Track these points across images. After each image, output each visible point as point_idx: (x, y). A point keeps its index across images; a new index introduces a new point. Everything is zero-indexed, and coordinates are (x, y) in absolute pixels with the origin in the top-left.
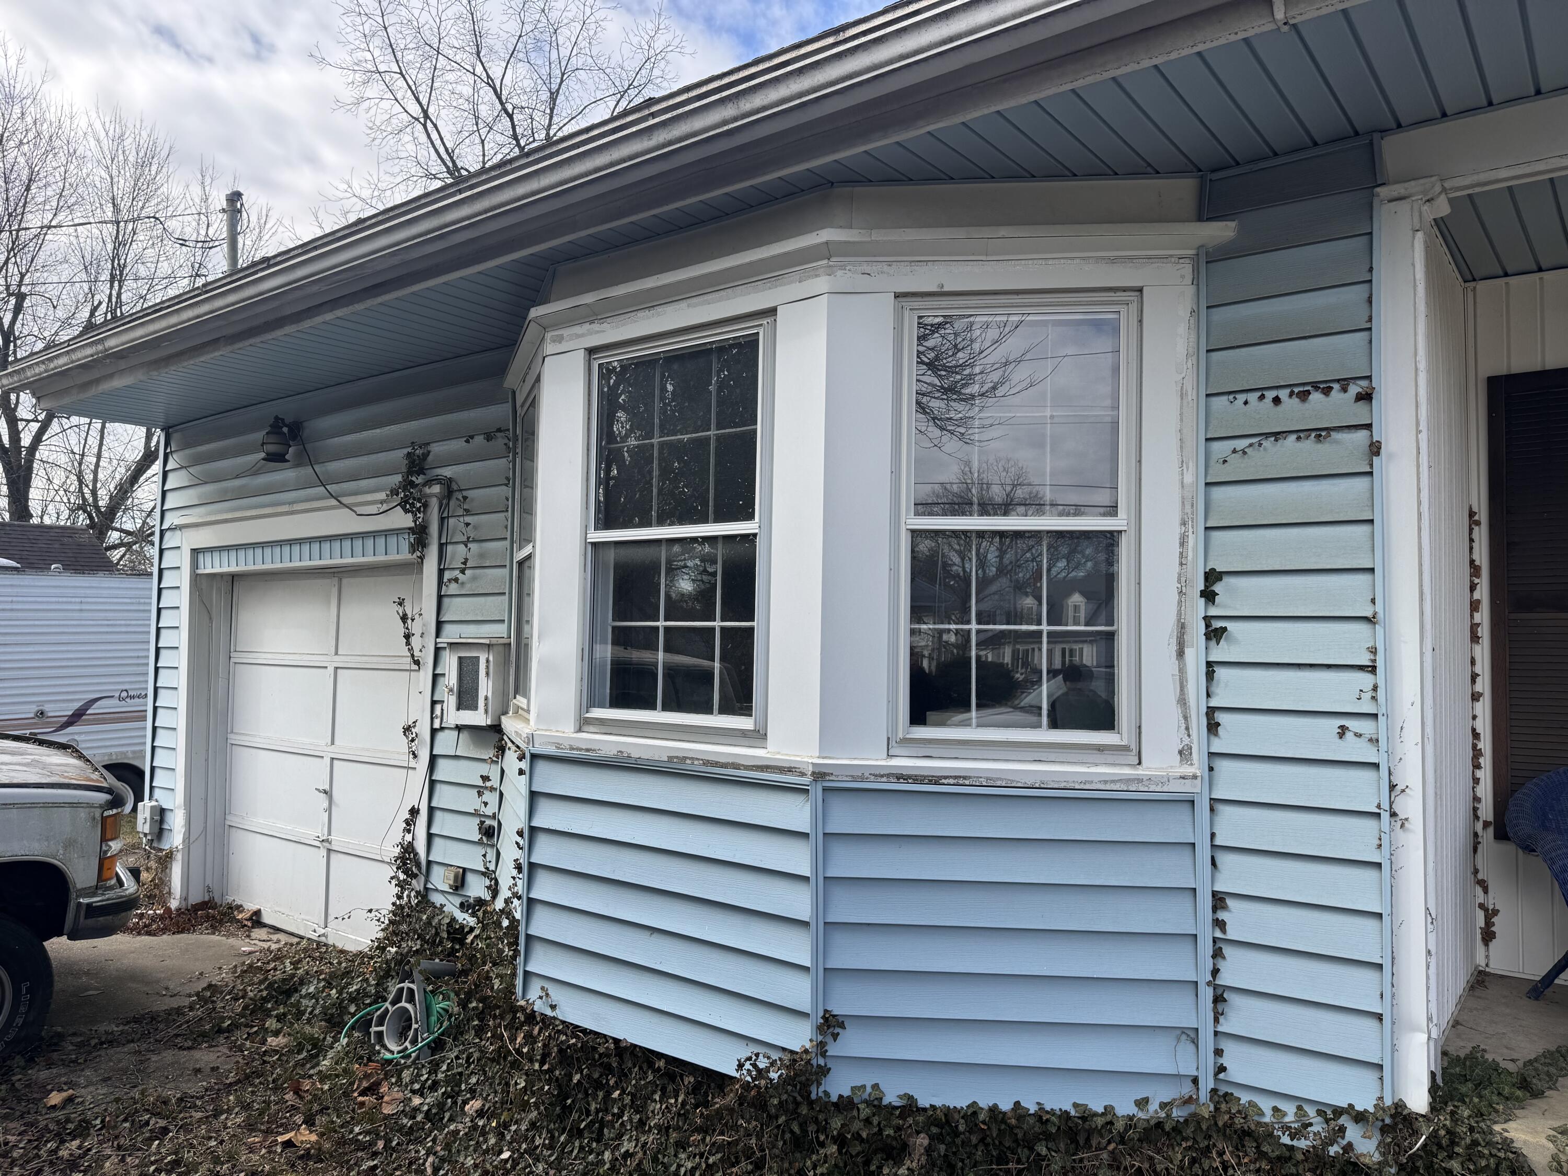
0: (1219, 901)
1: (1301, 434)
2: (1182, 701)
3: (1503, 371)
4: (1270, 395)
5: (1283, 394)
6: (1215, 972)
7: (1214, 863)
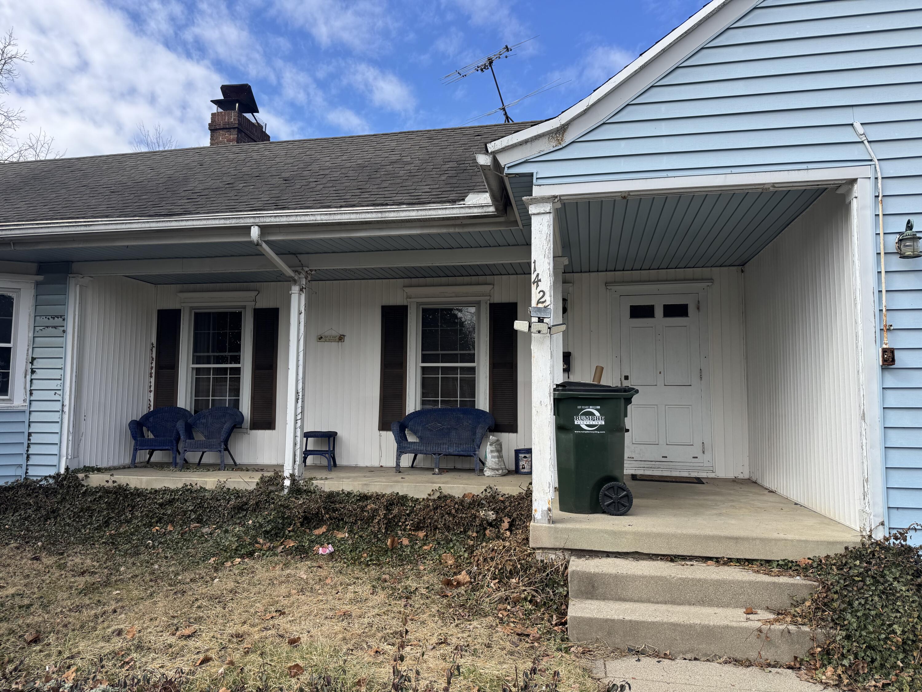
0: (30, 434)
1: (53, 327)
2: (25, 388)
3: (161, 309)
4: (48, 317)
5: (50, 317)
6: (28, 451)
7: (29, 425)
